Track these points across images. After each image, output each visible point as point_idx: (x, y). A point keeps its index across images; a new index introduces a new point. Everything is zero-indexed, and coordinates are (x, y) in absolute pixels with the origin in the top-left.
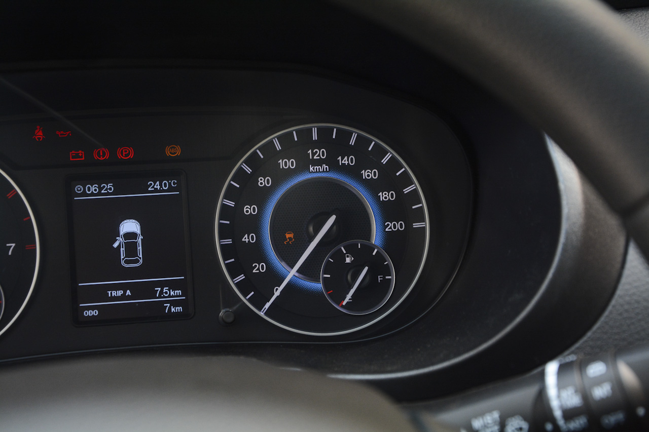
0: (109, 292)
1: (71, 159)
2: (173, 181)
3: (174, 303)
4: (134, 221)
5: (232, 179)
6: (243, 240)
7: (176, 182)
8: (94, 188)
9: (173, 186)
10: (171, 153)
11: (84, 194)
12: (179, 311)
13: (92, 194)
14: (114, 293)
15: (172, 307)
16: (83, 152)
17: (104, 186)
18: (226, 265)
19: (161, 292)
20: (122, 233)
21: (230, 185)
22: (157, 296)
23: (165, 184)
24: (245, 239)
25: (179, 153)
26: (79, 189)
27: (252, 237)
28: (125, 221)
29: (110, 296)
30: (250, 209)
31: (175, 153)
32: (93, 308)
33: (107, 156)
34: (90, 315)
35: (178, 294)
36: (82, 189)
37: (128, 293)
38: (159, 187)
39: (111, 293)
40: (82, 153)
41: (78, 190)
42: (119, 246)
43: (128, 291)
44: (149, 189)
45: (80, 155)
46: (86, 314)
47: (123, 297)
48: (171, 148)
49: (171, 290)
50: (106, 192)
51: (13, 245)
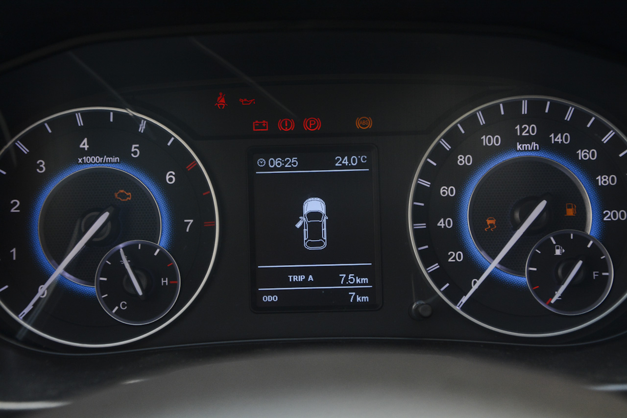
0: (290, 277)
1: (254, 130)
2: (362, 157)
3: (360, 292)
4: (319, 199)
5: (429, 157)
6: (439, 225)
7: (366, 157)
8: (277, 162)
9: (363, 161)
10: (361, 125)
11: (267, 168)
12: (365, 301)
13: (275, 169)
14: (295, 278)
15: (358, 296)
16: (267, 122)
17: (288, 160)
18: (420, 252)
19: (346, 279)
20: (305, 212)
21: (426, 163)
22: (342, 283)
23: (354, 159)
24: (441, 223)
25: (370, 126)
26: (261, 162)
27: (449, 222)
28: (310, 199)
29: (290, 280)
30: (447, 190)
31: (366, 126)
32: (272, 293)
33: (292, 128)
34: (269, 301)
35: (365, 282)
36: (265, 162)
37: (311, 278)
38: (347, 163)
39: (292, 278)
40: (265, 123)
41: (260, 164)
42: (302, 227)
43: (311, 276)
44: (337, 165)
45: (264, 125)
46: (265, 299)
47: (305, 283)
48: (362, 120)
49: (357, 278)
50: (290, 166)
51: (192, 221)
